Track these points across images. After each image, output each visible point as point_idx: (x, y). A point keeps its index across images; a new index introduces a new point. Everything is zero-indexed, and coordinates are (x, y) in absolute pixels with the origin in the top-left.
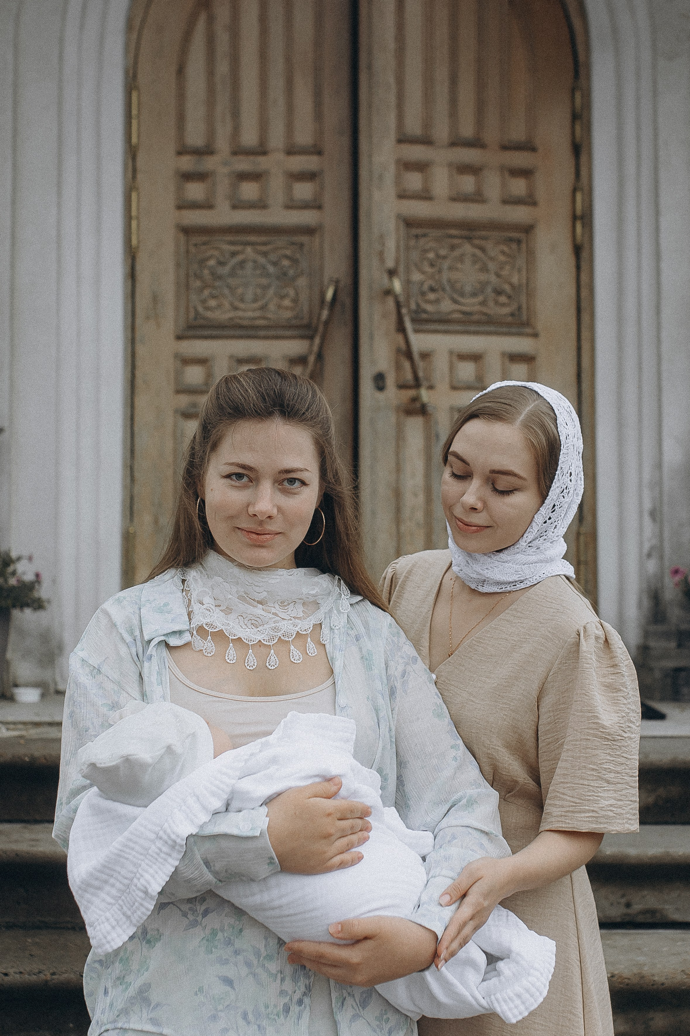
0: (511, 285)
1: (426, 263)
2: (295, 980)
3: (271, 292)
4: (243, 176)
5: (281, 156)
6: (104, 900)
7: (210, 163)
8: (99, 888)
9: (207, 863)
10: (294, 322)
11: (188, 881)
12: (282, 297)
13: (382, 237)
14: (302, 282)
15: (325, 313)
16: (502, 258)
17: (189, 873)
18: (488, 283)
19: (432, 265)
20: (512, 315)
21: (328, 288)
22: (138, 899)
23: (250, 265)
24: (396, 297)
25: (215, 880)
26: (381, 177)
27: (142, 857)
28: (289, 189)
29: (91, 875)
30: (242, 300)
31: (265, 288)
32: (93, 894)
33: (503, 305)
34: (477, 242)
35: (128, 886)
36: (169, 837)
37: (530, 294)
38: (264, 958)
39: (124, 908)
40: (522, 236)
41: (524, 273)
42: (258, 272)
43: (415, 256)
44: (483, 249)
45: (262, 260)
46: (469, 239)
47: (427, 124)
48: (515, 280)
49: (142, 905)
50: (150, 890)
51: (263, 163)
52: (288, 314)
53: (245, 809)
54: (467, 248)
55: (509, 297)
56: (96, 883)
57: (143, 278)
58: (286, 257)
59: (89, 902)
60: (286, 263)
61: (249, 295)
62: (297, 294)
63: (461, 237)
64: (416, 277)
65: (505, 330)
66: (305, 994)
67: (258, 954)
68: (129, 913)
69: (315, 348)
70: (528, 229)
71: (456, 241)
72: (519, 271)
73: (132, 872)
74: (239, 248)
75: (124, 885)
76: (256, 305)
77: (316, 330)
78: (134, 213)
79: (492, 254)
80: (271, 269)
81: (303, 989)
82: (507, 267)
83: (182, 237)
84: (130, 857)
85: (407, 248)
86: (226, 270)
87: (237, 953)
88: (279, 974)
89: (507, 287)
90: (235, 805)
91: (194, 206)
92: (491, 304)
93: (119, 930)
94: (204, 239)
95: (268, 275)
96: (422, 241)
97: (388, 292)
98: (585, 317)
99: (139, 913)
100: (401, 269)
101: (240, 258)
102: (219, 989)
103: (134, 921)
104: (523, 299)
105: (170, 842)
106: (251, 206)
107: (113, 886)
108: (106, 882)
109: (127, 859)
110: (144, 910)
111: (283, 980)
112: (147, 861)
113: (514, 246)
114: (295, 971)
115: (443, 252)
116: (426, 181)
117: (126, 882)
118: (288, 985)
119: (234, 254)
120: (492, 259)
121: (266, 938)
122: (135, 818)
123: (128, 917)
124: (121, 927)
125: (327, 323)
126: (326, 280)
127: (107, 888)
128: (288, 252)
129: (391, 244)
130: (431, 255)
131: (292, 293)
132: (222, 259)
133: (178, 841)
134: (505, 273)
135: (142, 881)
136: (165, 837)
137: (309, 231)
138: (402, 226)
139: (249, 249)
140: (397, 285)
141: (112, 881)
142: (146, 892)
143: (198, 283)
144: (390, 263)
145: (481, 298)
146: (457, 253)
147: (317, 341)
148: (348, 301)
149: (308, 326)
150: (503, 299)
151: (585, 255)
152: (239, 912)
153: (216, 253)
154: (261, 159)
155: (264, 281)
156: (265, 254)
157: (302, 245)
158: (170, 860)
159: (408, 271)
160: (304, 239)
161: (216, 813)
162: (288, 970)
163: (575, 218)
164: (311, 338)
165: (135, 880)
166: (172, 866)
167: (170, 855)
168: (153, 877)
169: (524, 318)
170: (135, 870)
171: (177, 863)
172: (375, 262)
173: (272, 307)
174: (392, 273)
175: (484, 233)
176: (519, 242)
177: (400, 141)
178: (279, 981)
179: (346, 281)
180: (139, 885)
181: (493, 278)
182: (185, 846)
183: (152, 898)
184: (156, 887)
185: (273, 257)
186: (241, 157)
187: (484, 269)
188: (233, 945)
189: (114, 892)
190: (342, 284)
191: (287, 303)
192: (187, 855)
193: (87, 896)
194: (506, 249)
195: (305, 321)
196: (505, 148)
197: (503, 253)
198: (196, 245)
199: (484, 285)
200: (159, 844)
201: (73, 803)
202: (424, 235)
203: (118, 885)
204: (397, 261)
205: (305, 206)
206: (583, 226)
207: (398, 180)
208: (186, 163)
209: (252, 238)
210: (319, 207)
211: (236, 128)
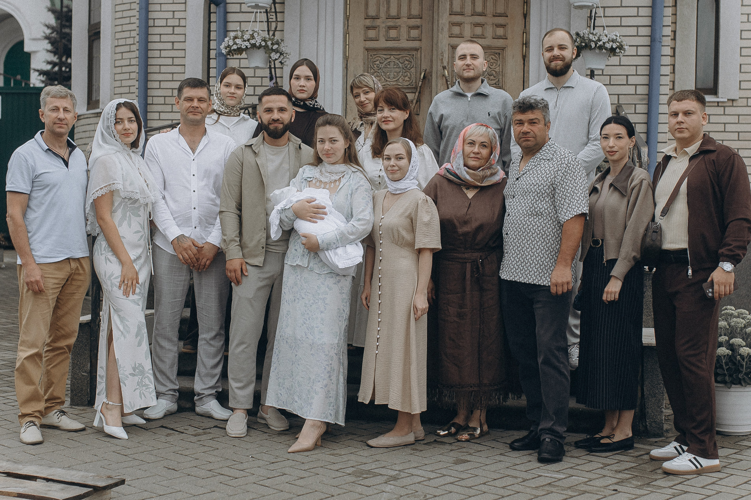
0: (496, 72)
3: (400, 74)
4: (390, 28)
5: (405, 19)
7: (378, 22)
10: (410, 86)
12: (405, 76)
13: (443, 52)
14: (413, 70)
15: (420, 83)
16: (492, 61)
20: (495, 84)
21: (422, 72)
23: (392, 63)
24: (446, 77)
26: (442, 29)
28: (409, 33)
30: (389, 78)
31: (398, 73)
40: (501, 51)
41: (501, 67)
42: (395, 66)
45: (397, 61)
47: (463, 7)
48: (497, 70)
51: (398, 22)
52: (407, 83)
55: (495, 77)
57: (351, 68)
58: (407, 60)
60: (406, 62)
61: (392, 76)
62: (410, 74)
69: (416, 97)
70: (503, 49)
72: (499, 66)
74: (389, 57)
76: (394, 80)
77: (416, 90)
80: (401, 65)
82: (494, 65)
83: (366, 52)
86: (383, 65)
91: (371, 40)
94: (375, 53)
95: (399, 68)
97: (443, 76)
101: (389, 60)
104: (500, 77)
106: (394, 39)
113: (497, 56)
116: (460, 30)
119: (386, 59)
125: (421, 87)
126: (421, 70)
128: (407, 58)
129: (446, 56)
131: (409, 75)
132: (381, 61)
134: (493, 67)
137: (416, 50)
138: (450, 48)
139: (392, 57)
140: (447, 73)
143: (372, 71)
144: (445, 64)
147: (417, 94)
148: (430, 78)
150: (492, 77)
151: (526, 59)
153: (380, 59)
154: (398, 20)
155: (398, 70)
156: (398, 59)
157: (413, 55)
160: (414, 53)
163: (523, 44)
164: (415, 93)
172: (439, 63)
174: (444, 68)
176: (499, 54)
177: (450, 14)
185: (402, 60)
186: (390, 20)
190: (427, 71)
191: (407, 78)
194: (494, 57)
195: (414, 86)
196: (495, 16)
198: (371, 56)
205: (414, 39)
206: (526, 47)
207: (450, 30)
208: (368, 22)
209: (394, 53)
210: (420, 40)
211: (388, 8)
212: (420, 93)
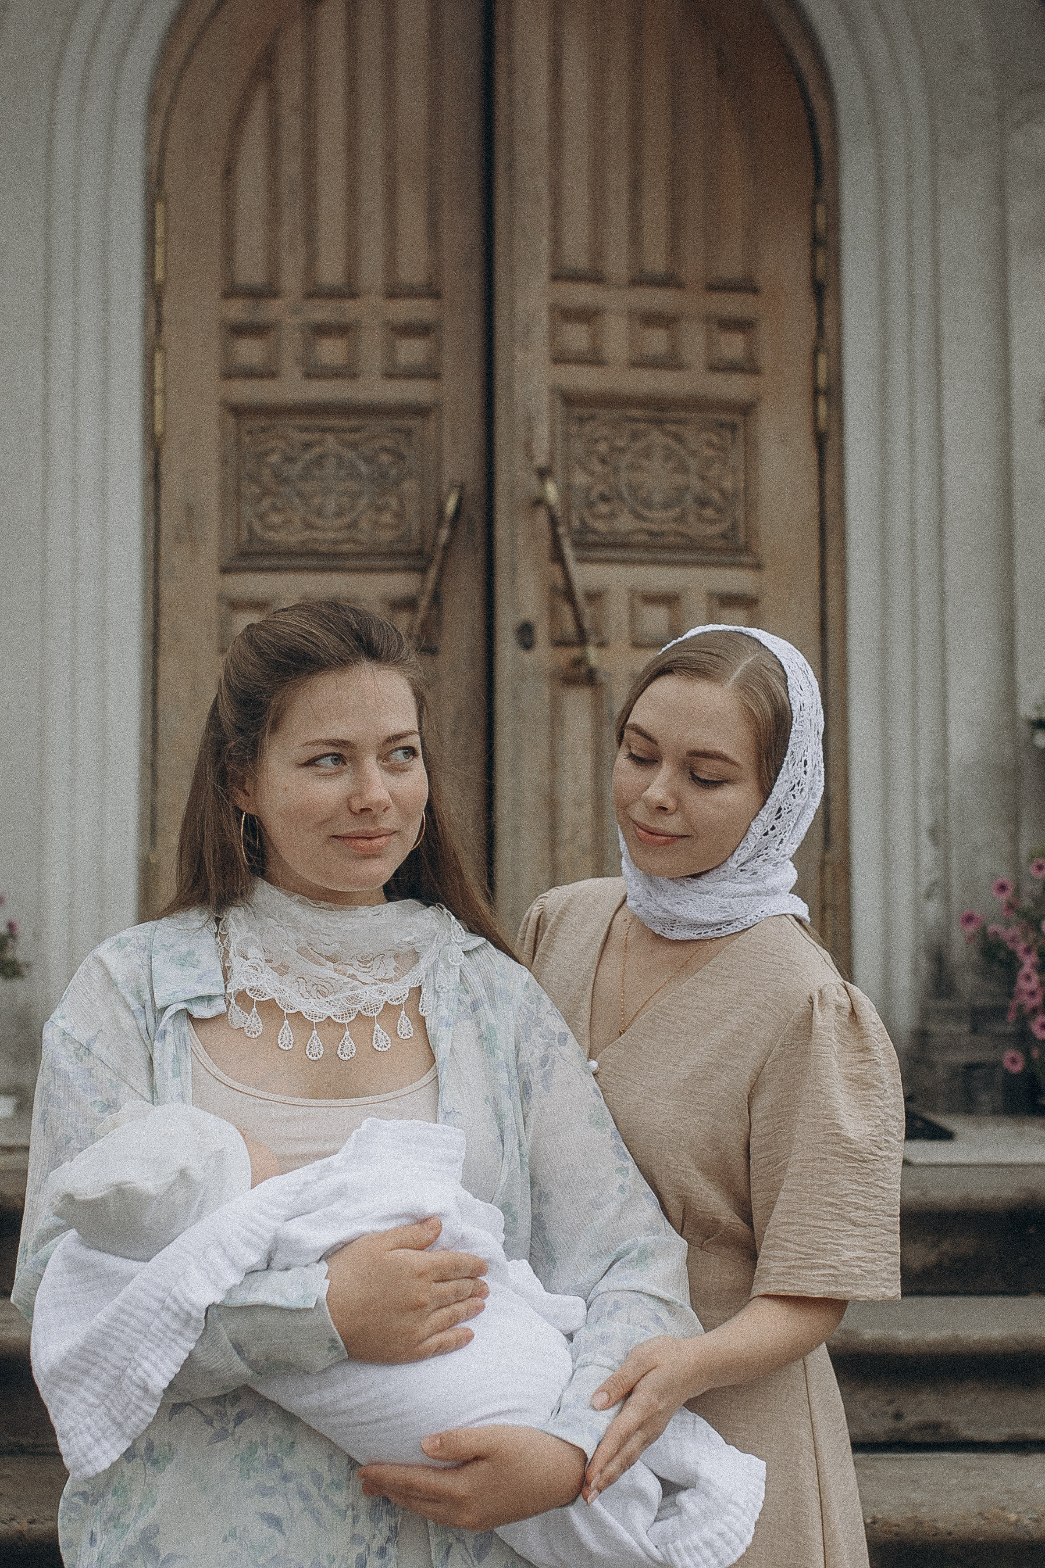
0: (723, 492)
1: (594, 459)
2: (374, 1518)
3: (363, 501)
4: (321, 330)
5: (378, 300)
6: (83, 1400)
7: (273, 310)
8: (76, 1382)
9: (238, 1347)
10: (398, 547)
11: (211, 1373)
12: (380, 510)
13: (529, 420)
14: (409, 487)
15: (444, 534)
16: (709, 452)
17: (211, 1360)
18: (687, 488)
19: (603, 461)
20: (724, 536)
21: (448, 495)
22: (134, 1399)
23: (331, 463)
24: (549, 509)
25: (250, 1371)
26: (528, 331)
27: (140, 1336)
28: (391, 349)
29: (64, 1361)
30: (319, 514)
31: (355, 496)
32: (69, 1391)
33: (710, 522)
34: (669, 427)
35: (119, 1380)
36: (180, 1307)
37: (751, 506)
38: (328, 1486)
39: (114, 1411)
40: (738, 419)
41: (741, 474)
42: (343, 473)
43: (578, 447)
44: (679, 439)
45: (349, 454)
46: (658, 423)
47: (596, 252)
48: (728, 485)
49: (138, 1407)
50: (150, 1386)
51: (351, 309)
52: (387, 536)
53: (295, 1266)
54: (657, 437)
55: (719, 510)
56: (71, 1374)
57: (172, 479)
58: (386, 450)
59: (62, 1401)
60: (385, 458)
61: (331, 506)
62: (402, 504)
63: (650, 421)
64: (580, 479)
65: (713, 558)
66: (389, 1540)
67: (318, 1480)
68: (120, 1419)
69: (430, 585)
70: (747, 409)
71: (641, 426)
72: (734, 471)
73: (124, 1358)
74: (316, 436)
75: (112, 1377)
76: (341, 522)
77: (430, 560)
78: (158, 383)
79: (693, 446)
80: (364, 468)
81: (386, 1532)
82: (717, 466)
83: (230, 420)
84: (123, 1336)
85: (567, 437)
86: (296, 469)
87: (286, 1478)
88: (350, 1511)
89: (715, 495)
90: (280, 1259)
91: (249, 374)
92: (692, 519)
93: (106, 1445)
94: (265, 422)
95: (358, 476)
96: (589, 427)
97: (539, 502)
98: (832, 541)
99: (134, 1419)
100: (558, 469)
101: (317, 451)
102: (260, 1532)
103: (128, 1431)
104: (740, 512)
105: (182, 1315)
106: (336, 373)
107: (96, 1378)
108: (87, 1372)
109: (117, 1339)
110: (141, 1415)
111: (355, 1519)
112: (147, 1342)
113: (727, 434)
114: (374, 1506)
115: (620, 443)
116: (594, 337)
117: (116, 1373)
118: (364, 1527)
119: (307, 446)
120: (693, 453)
121: (330, 1457)
122: (132, 1277)
123: (119, 1425)
124: (107, 1439)
125: (447, 548)
126: (445, 486)
127: (88, 1381)
128: (389, 443)
129: (542, 431)
130: (602, 447)
131: (394, 503)
132: (290, 453)
133: (194, 1313)
134: (714, 472)
135: (140, 1372)
136: (174, 1307)
137: (421, 411)
138: (559, 403)
139: (330, 439)
140: (552, 492)
141: (95, 1370)
142: (145, 1389)
143: (255, 489)
144: (541, 460)
145: (676, 512)
146: (640, 444)
147: (432, 574)
148: (478, 516)
149: (419, 553)
150: (709, 512)
151: (831, 447)
152: (289, 1418)
153: (281, 444)
154: (348, 304)
155: (353, 486)
156: (354, 446)
157: (409, 433)
158: (181, 1341)
159: (568, 470)
160: (413, 423)
161: (251, 1272)
162: (364, 1503)
163: (816, 392)
164: (423, 571)
165: (129, 1371)
166: (184, 1350)
167: (180, 1334)
168: (155, 1366)
169: (742, 540)
170: (129, 1356)
171: (191, 1346)
172: (519, 458)
173: (364, 524)
174: (544, 473)
175: (681, 415)
176: (733, 428)
177: (554, 278)
178: (349, 1519)
179: (475, 487)
180: (135, 1378)
181: (695, 482)
182: (204, 1321)
183: (154, 1397)
184: (160, 1382)
185: (366, 450)
186: (319, 301)
187: (682, 468)
188: (280, 1466)
189: (98, 1387)
190: (469, 490)
191: (387, 518)
192: (207, 1334)
193: (60, 1393)
194: (713, 438)
195: (415, 546)
196: (712, 288)
197: (709, 444)
198: (250, 432)
199: (681, 491)
200: (166, 1317)
201: (42, 1253)
202: (592, 418)
203: (104, 1377)
204: (552, 455)
205: (413, 374)
206: (829, 404)
207: (553, 336)
208: (237, 310)
209: (334, 422)
210: (436, 376)
211: (312, 260)
212: (441, 573)
